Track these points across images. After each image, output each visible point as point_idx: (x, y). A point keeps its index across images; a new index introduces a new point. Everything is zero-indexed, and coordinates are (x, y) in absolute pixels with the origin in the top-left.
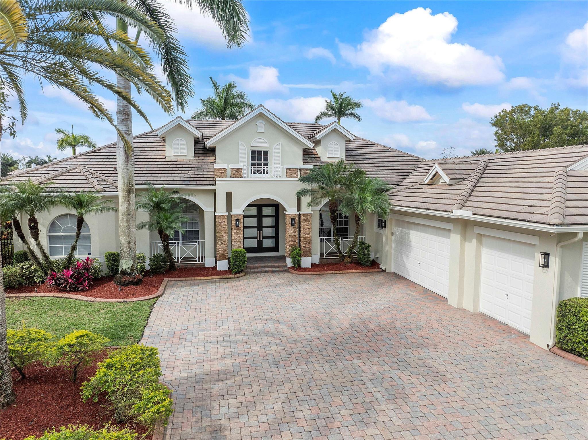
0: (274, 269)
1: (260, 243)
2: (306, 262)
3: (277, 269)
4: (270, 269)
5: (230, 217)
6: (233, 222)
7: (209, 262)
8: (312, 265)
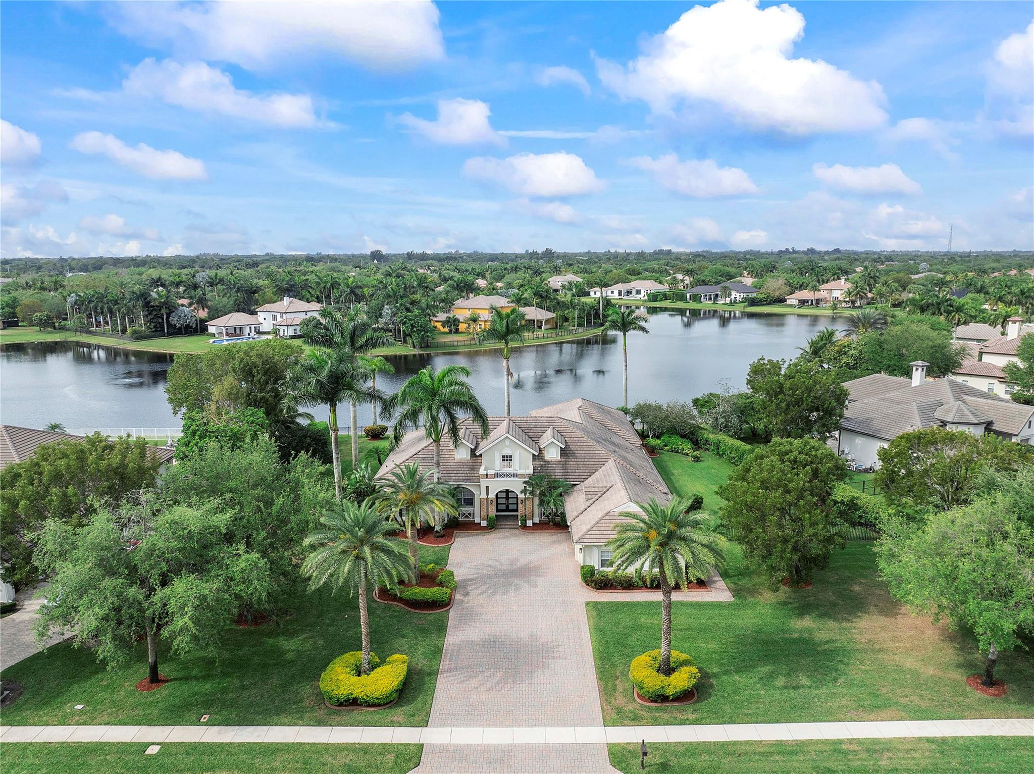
0: (511, 526)
1: (507, 507)
2: (529, 523)
3: (513, 527)
4: (509, 526)
5: (487, 499)
6: (489, 501)
7: (477, 520)
8: (533, 523)
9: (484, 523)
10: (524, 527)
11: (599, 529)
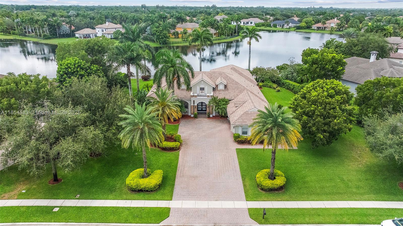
1: (202, 109)
2: (211, 116)
4: (202, 117)
5: (194, 106)
6: (195, 107)
7: (189, 114)
8: (213, 116)
9: (192, 116)
10: (209, 117)
11: (242, 119)
